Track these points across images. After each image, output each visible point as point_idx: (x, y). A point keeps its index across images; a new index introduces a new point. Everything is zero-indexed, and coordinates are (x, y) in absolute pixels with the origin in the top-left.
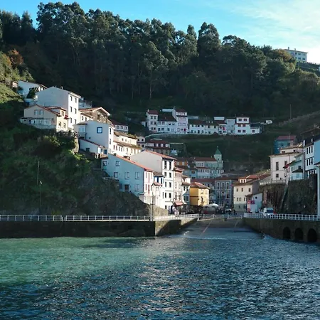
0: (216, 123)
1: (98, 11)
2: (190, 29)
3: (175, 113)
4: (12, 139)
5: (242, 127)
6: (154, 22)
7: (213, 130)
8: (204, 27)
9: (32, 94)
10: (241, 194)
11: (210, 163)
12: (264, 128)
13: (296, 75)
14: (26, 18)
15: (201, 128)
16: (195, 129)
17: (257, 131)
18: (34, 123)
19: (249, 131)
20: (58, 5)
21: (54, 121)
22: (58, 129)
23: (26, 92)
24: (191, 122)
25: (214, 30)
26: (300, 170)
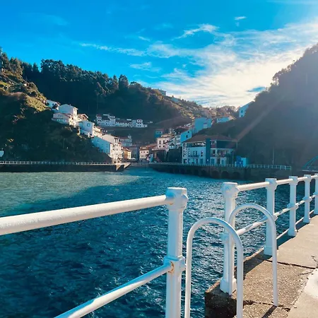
0: (128, 122)
1: (71, 65)
2: (115, 77)
3: (109, 117)
4: (49, 128)
5: (139, 124)
6: (98, 72)
7: (126, 125)
8: (121, 76)
9: (55, 107)
10: (143, 154)
11: (127, 140)
12: (149, 125)
13: (162, 101)
14: (35, 66)
15: (121, 124)
16: (118, 124)
17: (146, 126)
18: (59, 120)
19: (142, 126)
20: (51, 61)
21: (67, 120)
22: (70, 124)
23: (51, 106)
24: (117, 121)
25: (126, 79)
26: (172, 145)
